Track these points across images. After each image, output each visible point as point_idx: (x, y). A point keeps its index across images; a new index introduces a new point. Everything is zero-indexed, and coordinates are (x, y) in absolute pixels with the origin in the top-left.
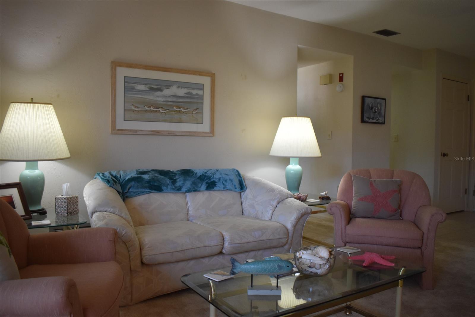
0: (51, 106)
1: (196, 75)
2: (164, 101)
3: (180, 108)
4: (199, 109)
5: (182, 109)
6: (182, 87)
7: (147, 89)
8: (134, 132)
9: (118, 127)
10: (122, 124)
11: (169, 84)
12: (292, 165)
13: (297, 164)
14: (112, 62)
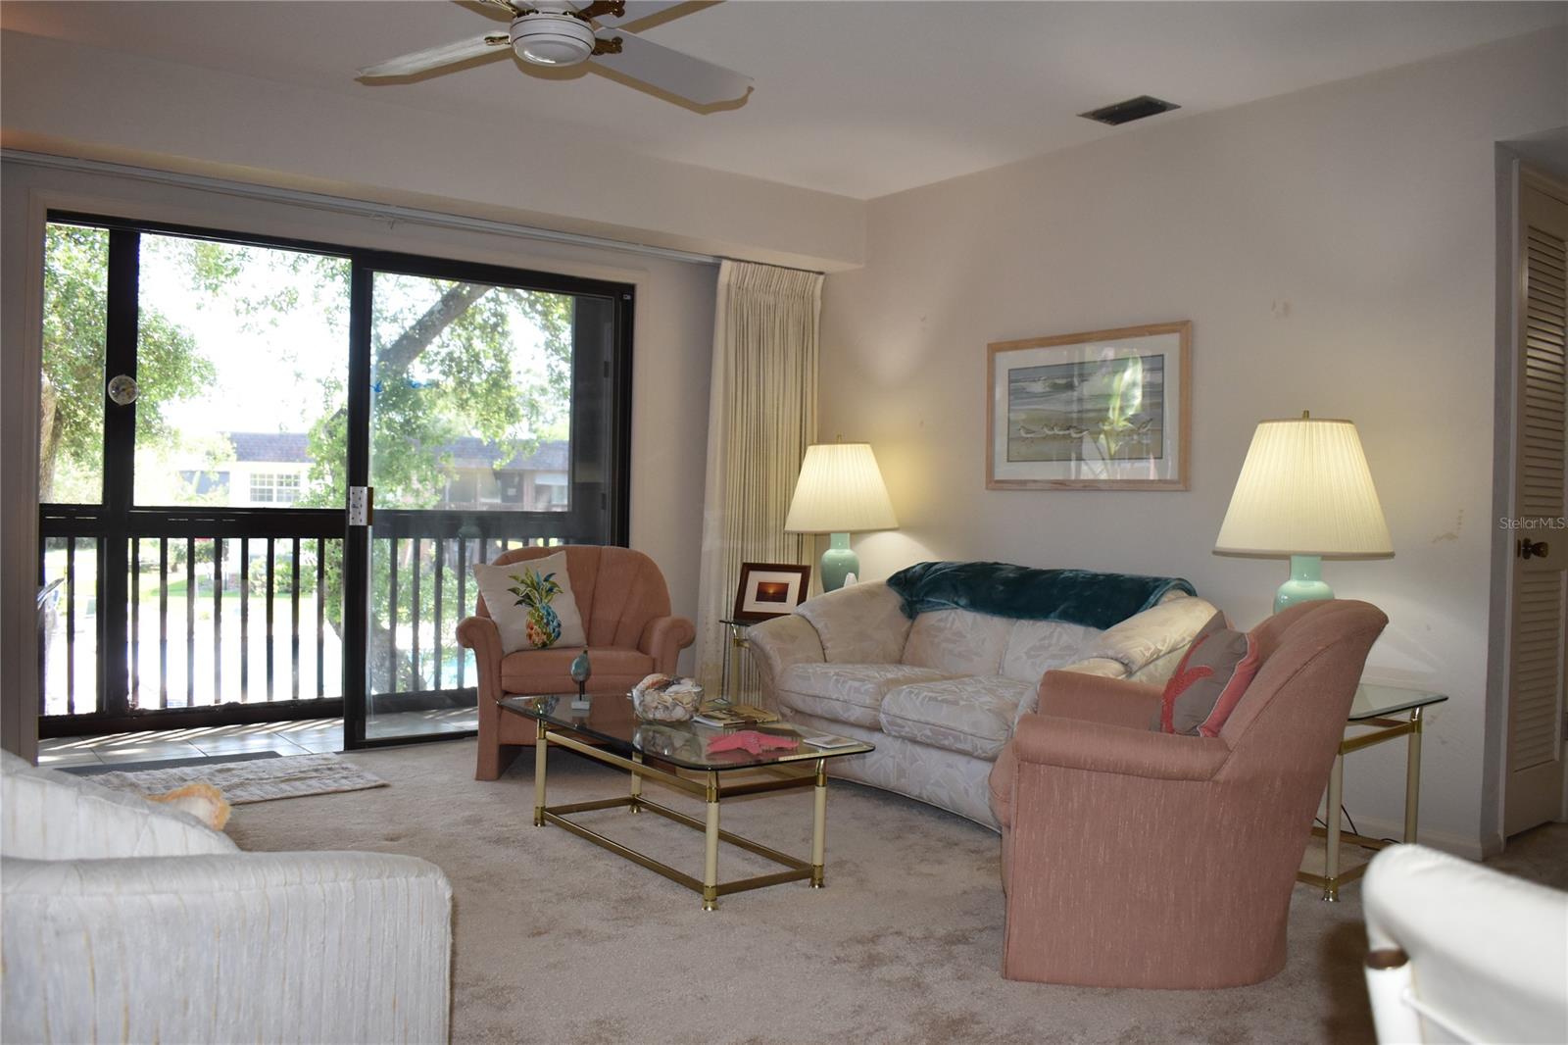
0: (868, 446)
1: (1143, 335)
2: (1078, 412)
7: (1048, 389)
8: (1021, 485)
9: (999, 477)
10: (1004, 471)
11: (1083, 371)
12: (1299, 579)
13: (1316, 577)
14: (989, 345)
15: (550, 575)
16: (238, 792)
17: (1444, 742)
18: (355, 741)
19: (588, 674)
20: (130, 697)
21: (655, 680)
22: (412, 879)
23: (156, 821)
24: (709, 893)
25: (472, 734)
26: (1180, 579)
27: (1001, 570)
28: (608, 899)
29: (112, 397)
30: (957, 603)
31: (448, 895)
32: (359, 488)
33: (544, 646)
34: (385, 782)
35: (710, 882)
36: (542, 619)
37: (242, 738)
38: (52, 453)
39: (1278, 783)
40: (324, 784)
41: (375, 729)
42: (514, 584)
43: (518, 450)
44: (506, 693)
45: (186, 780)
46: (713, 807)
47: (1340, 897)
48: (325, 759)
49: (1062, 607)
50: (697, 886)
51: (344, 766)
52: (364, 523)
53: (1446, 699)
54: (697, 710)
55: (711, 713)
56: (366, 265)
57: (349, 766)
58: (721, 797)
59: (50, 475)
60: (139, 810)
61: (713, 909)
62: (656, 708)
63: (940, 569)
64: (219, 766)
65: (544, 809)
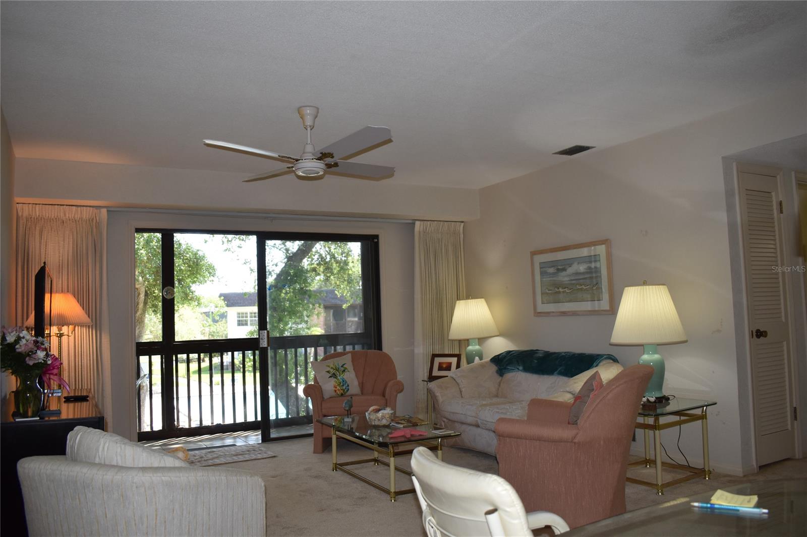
0: (483, 300)
2: (569, 281)
3: (582, 285)
4: (597, 285)
5: (583, 286)
6: (581, 263)
7: (556, 271)
8: (548, 314)
9: (539, 310)
10: (541, 308)
11: (569, 263)
12: (647, 354)
13: (655, 352)
14: (531, 252)
15: (344, 365)
16: (216, 460)
17: (724, 423)
18: (266, 439)
19: (351, 406)
20: (176, 423)
21: (374, 408)
22: (248, 478)
23: (165, 457)
24: (393, 495)
25: (311, 435)
26: (608, 355)
27: (537, 353)
28: (353, 498)
29: (165, 296)
30: (518, 369)
31: (263, 484)
32: (264, 331)
33: (342, 395)
34: (275, 455)
35: (393, 490)
36: (340, 383)
37: (223, 439)
38: (144, 311)
39: (602, 443)
40: (251, 456)
41: (274, 434)
42: (328, 369)
43: (354, 300)
44: (325, 416)
45: (195, 456)
46: (392, 459)
47: (664, 493)
48: (253, 446)
49: (559, 369)
50: (387, 492)
51: (260, 449)
52: (266, 346)
53: (716, 404)
54: (392, 420)
55: (400, 422)
56: (263, 238)
57: (262, 449)
58: (395, 455)
59: (143, 321)
60: (161, 454)
61: (394, 501)
62: (375, 420)
63: (514, 354)
64: (209, 450)
65: (336, 464)
